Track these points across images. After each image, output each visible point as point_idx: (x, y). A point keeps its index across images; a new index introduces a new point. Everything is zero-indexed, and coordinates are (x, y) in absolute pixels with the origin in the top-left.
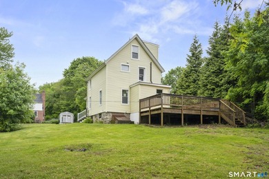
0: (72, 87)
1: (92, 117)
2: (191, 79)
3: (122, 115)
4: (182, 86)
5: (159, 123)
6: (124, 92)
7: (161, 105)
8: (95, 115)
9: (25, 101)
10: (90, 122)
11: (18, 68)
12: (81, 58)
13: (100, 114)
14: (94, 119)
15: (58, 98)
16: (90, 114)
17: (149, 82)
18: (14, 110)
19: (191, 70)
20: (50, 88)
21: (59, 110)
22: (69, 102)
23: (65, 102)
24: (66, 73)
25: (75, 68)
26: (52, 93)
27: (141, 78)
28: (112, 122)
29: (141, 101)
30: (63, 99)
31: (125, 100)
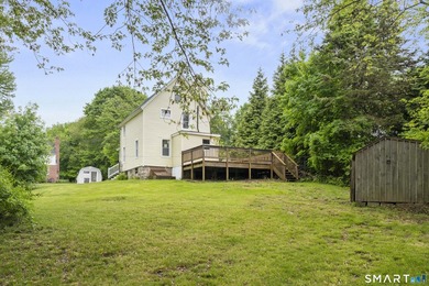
0: (97, 131)
1: (126, 172)
2: (253, 124)
3: (162, 169)
4: (242, 132)
5: (201, 179)
6: (165, 142)
7: (203, 157)
8: (131, 170)
9: (40, 153)
10: (124, 178)
11: (29, 110)
12: (110, 87)
13: (136, 169)
14: (129, 175)
15: (76, 145)
16: (124, 169)
17: (195, 130)
18: (28, 164)
19: (254, 113)
20: (63, 131)
21: (78, 165)
22: (92, 153)
23: (87, 152)
24: (88, 110)
25: (101, 102)
26: (68, 138)
27: (186, 126)
28: (150, 178)
29: (183, 153)
30: (83, 148)
31: (166, 152)
